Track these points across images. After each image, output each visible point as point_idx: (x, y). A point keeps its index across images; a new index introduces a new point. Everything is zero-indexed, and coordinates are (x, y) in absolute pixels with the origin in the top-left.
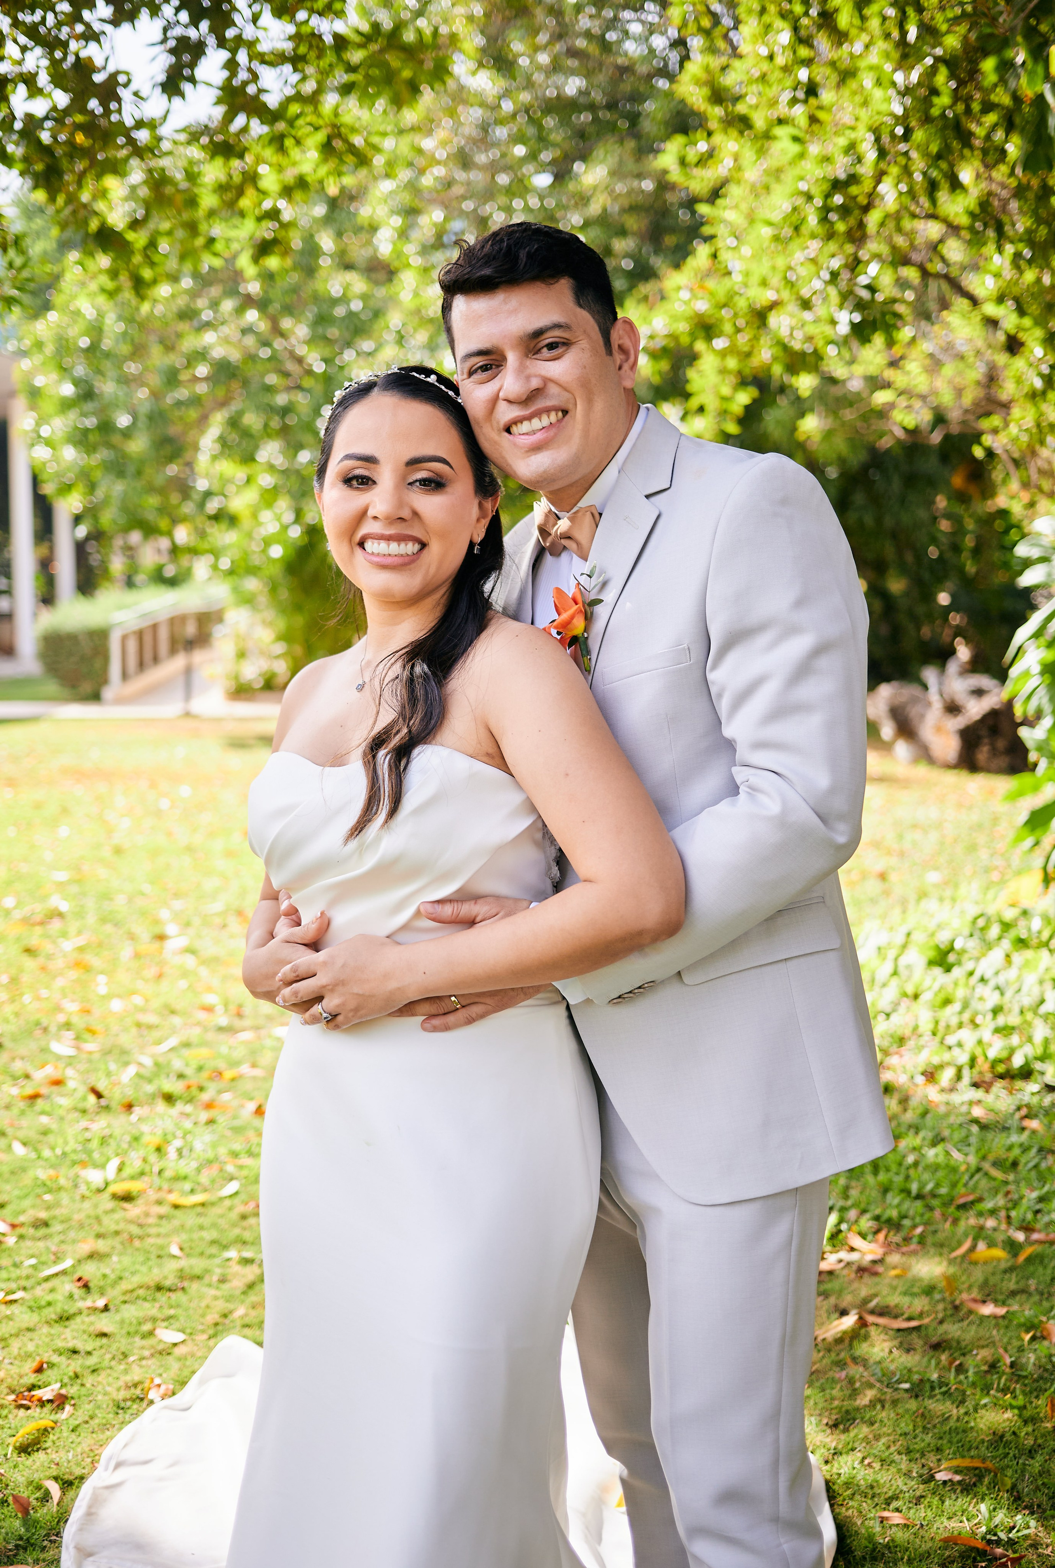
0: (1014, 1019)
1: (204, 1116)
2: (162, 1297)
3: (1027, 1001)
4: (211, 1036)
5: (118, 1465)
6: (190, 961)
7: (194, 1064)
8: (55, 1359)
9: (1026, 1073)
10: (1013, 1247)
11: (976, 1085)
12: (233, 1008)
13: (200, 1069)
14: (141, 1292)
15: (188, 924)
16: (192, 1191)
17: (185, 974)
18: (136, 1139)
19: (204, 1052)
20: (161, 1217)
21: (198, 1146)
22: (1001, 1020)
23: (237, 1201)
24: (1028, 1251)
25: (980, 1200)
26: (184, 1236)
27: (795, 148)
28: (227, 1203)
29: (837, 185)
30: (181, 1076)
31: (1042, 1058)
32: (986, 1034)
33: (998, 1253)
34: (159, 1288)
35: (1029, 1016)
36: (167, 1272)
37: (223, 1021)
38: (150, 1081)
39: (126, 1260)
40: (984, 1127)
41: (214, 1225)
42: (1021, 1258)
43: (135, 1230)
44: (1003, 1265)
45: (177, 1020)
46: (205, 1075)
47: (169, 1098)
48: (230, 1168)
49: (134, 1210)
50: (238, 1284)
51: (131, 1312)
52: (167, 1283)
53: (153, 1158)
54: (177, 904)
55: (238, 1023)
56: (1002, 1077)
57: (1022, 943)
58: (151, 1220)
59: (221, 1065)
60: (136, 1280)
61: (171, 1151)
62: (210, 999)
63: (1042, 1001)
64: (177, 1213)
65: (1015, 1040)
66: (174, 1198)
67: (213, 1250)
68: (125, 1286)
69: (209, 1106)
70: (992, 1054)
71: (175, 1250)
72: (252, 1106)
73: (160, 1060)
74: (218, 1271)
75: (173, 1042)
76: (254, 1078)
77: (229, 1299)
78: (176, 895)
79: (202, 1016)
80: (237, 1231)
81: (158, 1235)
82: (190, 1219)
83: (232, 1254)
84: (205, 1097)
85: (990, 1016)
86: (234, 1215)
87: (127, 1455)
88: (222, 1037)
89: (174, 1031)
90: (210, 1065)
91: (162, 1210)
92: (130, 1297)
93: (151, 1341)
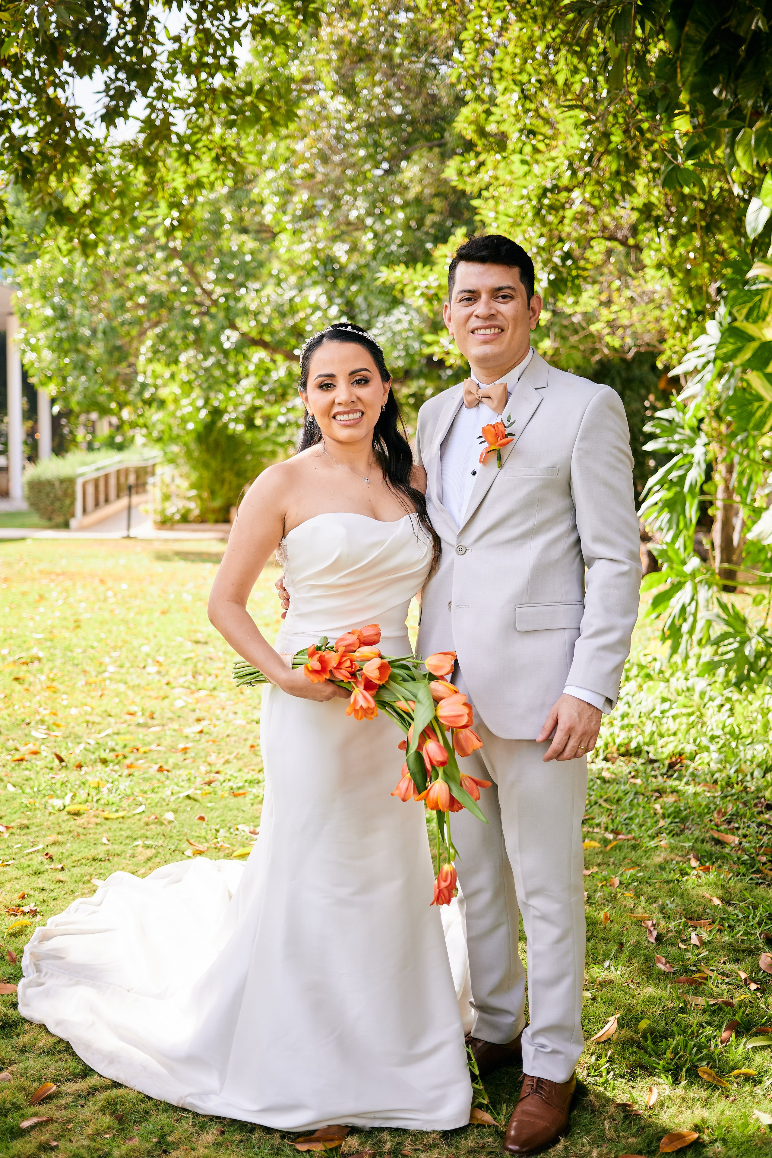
0: (634, 721)
1: (126, 772)
2: (96, 864)
3: (644, 709)
4: (133, 728)
6: (122, 687)
7: (121, 744)
8: (31, 893)
9: (638, 753)
10: (605, 842)
11: (606, 759)
12: (148, 713)
13: (125, 746)
14: (84, 861)
15: (121, 667)
16: (117, 811)
17: (118, 695)
18: (84, 783)
19: (128, 737)
20: (97, 824)
21: (122, 787)
22: (626, 721)
23: (143, 815)
24: (614, 843)
25: (593, 819)
26: (110, 834)
28: (138, 817)
30: (113, 750)
31: (648, 744)
32: (616, 730)
33: (596, 844)
34: (94, 859)
35: (644, 719)
36: (100, 851)
37: (141, 721)
38: (93, 753)
39: (75, 846)
40: (605, 781)
41: (129, 828)
42: (609, 848)
43: (81, 830)
44: (597, 850)
45: (112, 720)
46: (127, 750)
47: (104, 762)
48: (140, 799)
49: (80, 821)
50: (142, 858)
51: (77, 871)
52: (100, 857)
53: (93, 792)
54: (115, 654)
55: (150, 722)
56: (623, 755)
57: (648, 676)
58: (90, 826)
59: (139, 745)
60: (80, 856)
61: (105, 790)
62: (133, 709)
63: (653, 711)
64: (107, 822)
65: (634, 733)
66: (106, 814)
67: (127, 841)
68: (74, 858)
69: (129, 767)
70: (618, 741)
71: (105, 841)
72: (156, 767)
73: (100, 741)
74: (130, 852)
75: (109, 731)
76: (159, 752)
77: (137, 865)
78: (114, 648)
79: (128, 717)
80: (142, 831)
81: (95, 833)
82: (115, 825)
83: (139, 842)
84: (127, 762)
85: (619, 719)
86: (142, 823)
88: (141, 730)
89: (109, 725)
90: (131, 745)
91: (98, 820)
92: (77, 863)
93: (89, 885)
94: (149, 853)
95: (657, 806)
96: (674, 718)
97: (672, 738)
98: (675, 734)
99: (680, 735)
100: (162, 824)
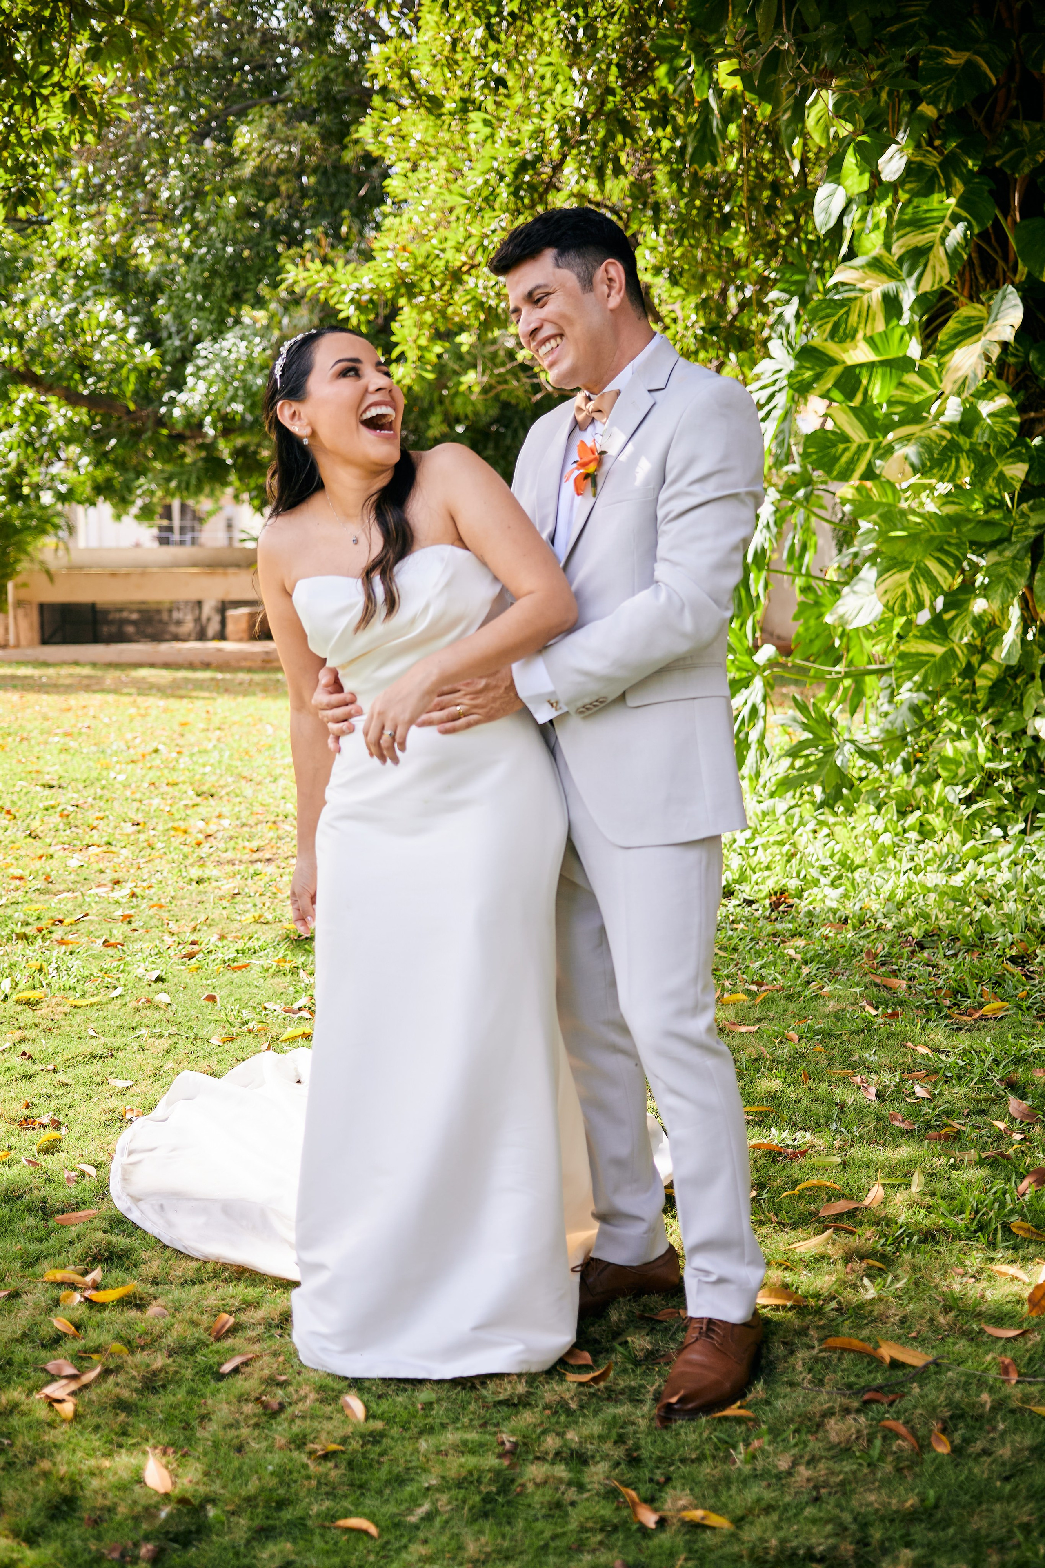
1: (64, 948)
2: (100, 1061)
4: (34, 896)
5: (130, 1153)
7: (34, 916)
8: (35, 1101)
10: (751, 994)
12: (41, 878)
13: (40, 918)
14: (79, 1059)
16: (84, 996)
19: (36, 907)
20: (66, 1014)
23: (127, 999)
24: (762, 996)
26: (94, 1025)
27: (487, 131)
28: (118, 1002)
29: (524, 166)
30: (26, 923)
31: (739, 882)
33: (742, 997)
34: (95, 1057)
36: (94, 1047)
37: (38, 886)
39: (54, 1042)
41: (115, 1016)
42: (759, 1000)
43: (51, 1024)
44: (747, 1004)
46: (46, 922)
48: (107, 980)
49: (40, 1011)
50: (157, 1050)
51: (81, 1071)
52: (99, 1053)
53: (39, 975)
55: (52, 887)
58: (58, 1017)
59: (58, 916)
60: (70, 1053)
61: (51, 971)
62: (16, 871)
63: (735, 841)
64: (78, 1010)
66: (72, 1001)
67: (123, 1032)
68: (64, 1056)
69: (63, 942)
71: (91, 1033)
72: (100, 941)
74: (136, 1045)
76: (93, 923)
77: (155, 1059)
79: (17, 883)
80: (137, 1019)
81: (71, 1025)
82: (93, 1014)
83: (144, 1031)
84: (57, 936)
86: (129, 1008)
87: (133, 1146)
88: (46, 897)
90: (46, 915)
91: (67, 1009)
92: (71, 1063)
93: (106, 1087)
94: (165, 1043)
95: (792, 952)
96: (765, 847)
97: (767, 873)
98: (768, 868)
99: (778, 868)
100: (157, 1008)
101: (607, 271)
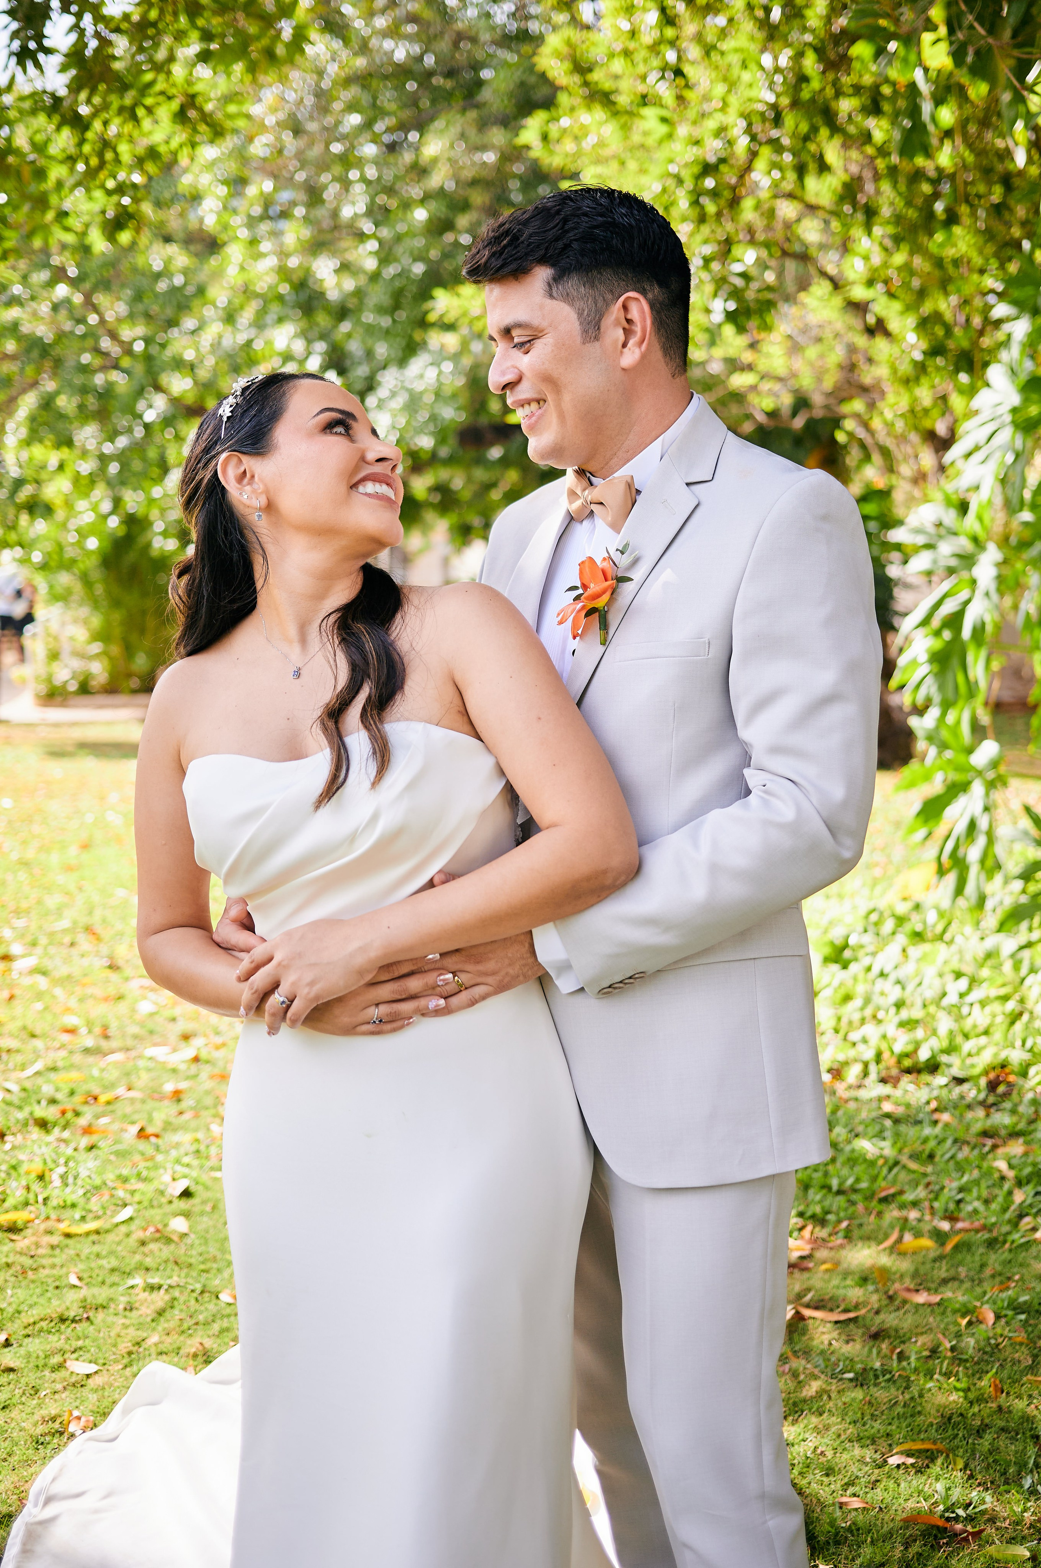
0: (917, 1013)
1: (84, 1142)
2: (67, 1330)
3: (930, 994)
4: (78, 1058)
5: (48, 1500)
6: (42, 982)
7: (66, 1090)
9: (933, 1067)
10: (940, 1237)
11: (883, 1081)
12: (97, 1030)
13: (72, 1093)
14: (44, 1324)
15: (34, 944)
16: (83, 1218)
17: (39, 996)
18: (14, 1168)
19: (74, 1075)
20: (53, 1247)
21: (84, 1173)
22: (904, 1014)
23: (133, 1226)
24: (955, 1240)
25: (901, 1192)
26: (81, 1266)
27: (664, 130)
28: (123, 1229)
29: (705, 169)
30: (53, 1101)
31: (949, 1051)
32: (891, 1029)
33: (926, 1242)
34: (63, 1320)
35: (932, 1009)
36: (69, 1303)
37: (89, 1042)
38: (20, 1108)
39: (21, 1293)
40: (897, 1121)
41: (112, 1253)
42: (949, 1247)
43: (28, 1262)
44: (932, 1255)
45: (38, 1044)
46: (78, 1099)
47: (43, 1124)
48: (120, 1193)
49: (23, 1242)
50: (147, 1311)
51: (35, 1345)
52: (72, 1314)
53: (36, 1187)
54: (20, 923)
55: (105, 1045)
56: (908, 1071)
57: (918, 936)
58: (41, 1251)
59: (96, 1090)
60: (35, 1314)
61: (55, 1178)
62: (71, 1020)
63: (944, 994)
64: (70, 1242)
65: (920, 1033)
66: (63, 1227)
67: (115, 1278)
68: (27, 1318)
69: (87, 1131)
70: (898, 1048)
71: (73, 1280)
72: (134, 1130)
73: (28, 1085)
74: (123, 1301)
75: (38, 1066)
76: (132, 1101)
77: (140, 1326)
78: (17, 913)
79: (65, 1038)
80: (137, 1257)
81: (53, 1266)
82: (86, 1248)
83: (138, 1280)
84: (82, 1121)
85: (893, 1010)
86: (132, 1241)
87: (56, 1489)
88: (91, 1059)
89: (37, 1055)
90: (82, 1089)
91: (55, 1239)
92: (32, 1330)
93: (63, 1373)
94: (160, 1299)
95: (1002, 1165)
96: (983, 1003)
97: (983, 1040)
98: (986, 1033)
99: (998, 1035)
100: (168, 1241)
101: (625, 307)
